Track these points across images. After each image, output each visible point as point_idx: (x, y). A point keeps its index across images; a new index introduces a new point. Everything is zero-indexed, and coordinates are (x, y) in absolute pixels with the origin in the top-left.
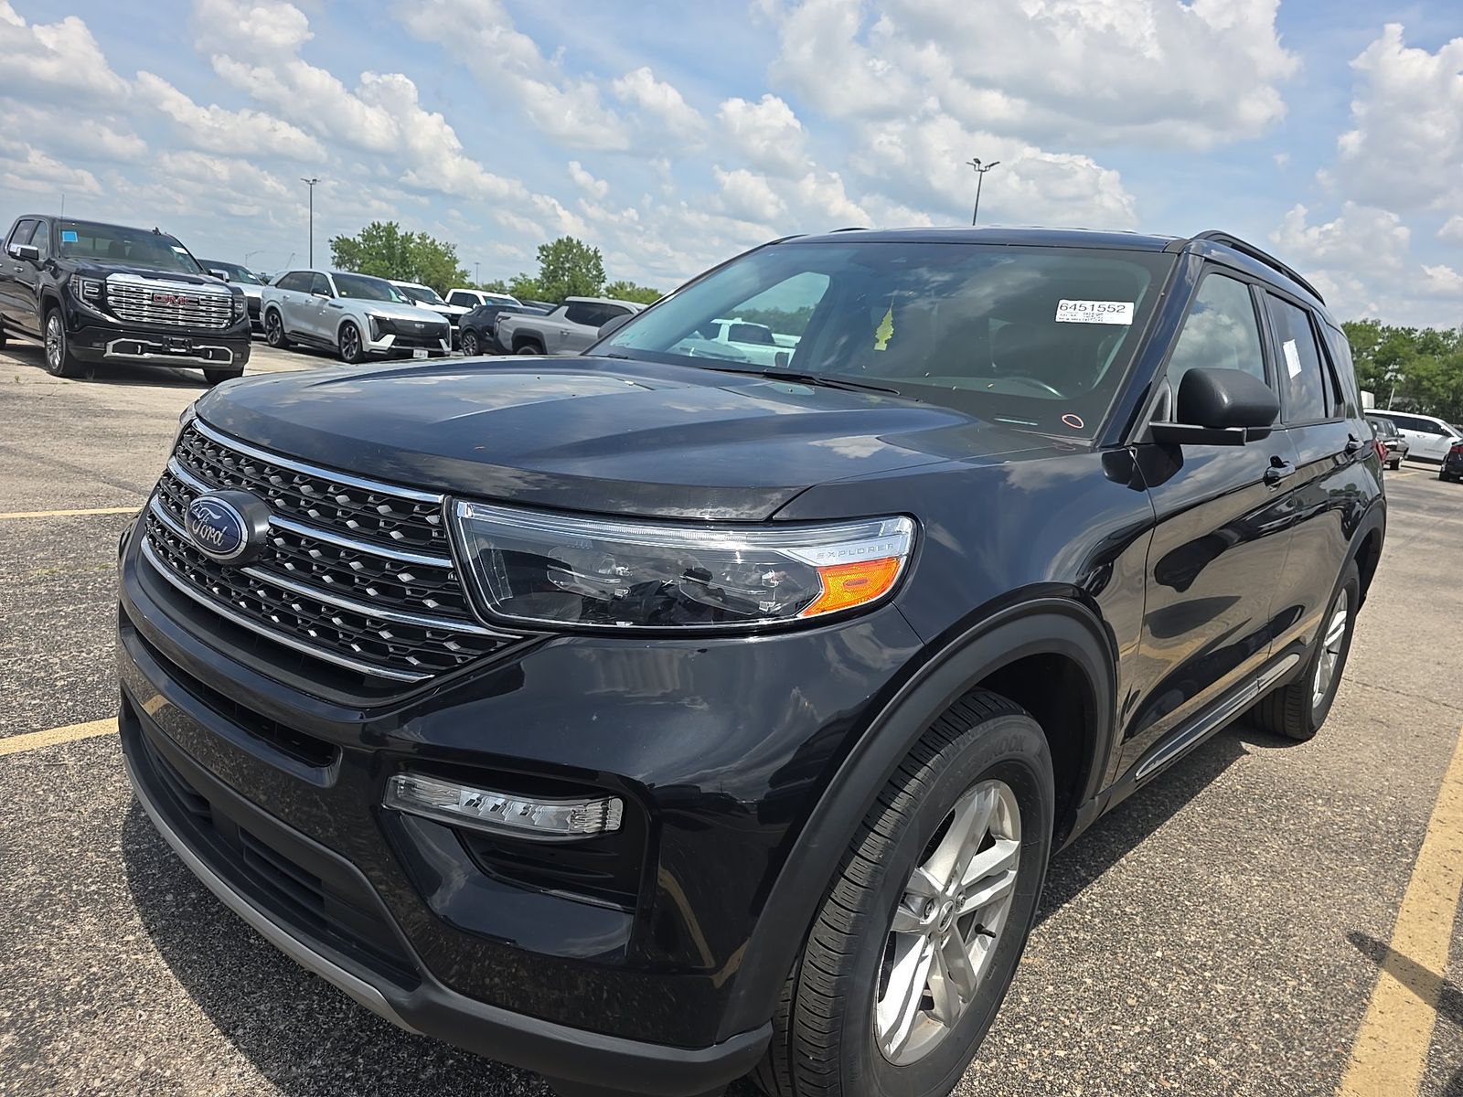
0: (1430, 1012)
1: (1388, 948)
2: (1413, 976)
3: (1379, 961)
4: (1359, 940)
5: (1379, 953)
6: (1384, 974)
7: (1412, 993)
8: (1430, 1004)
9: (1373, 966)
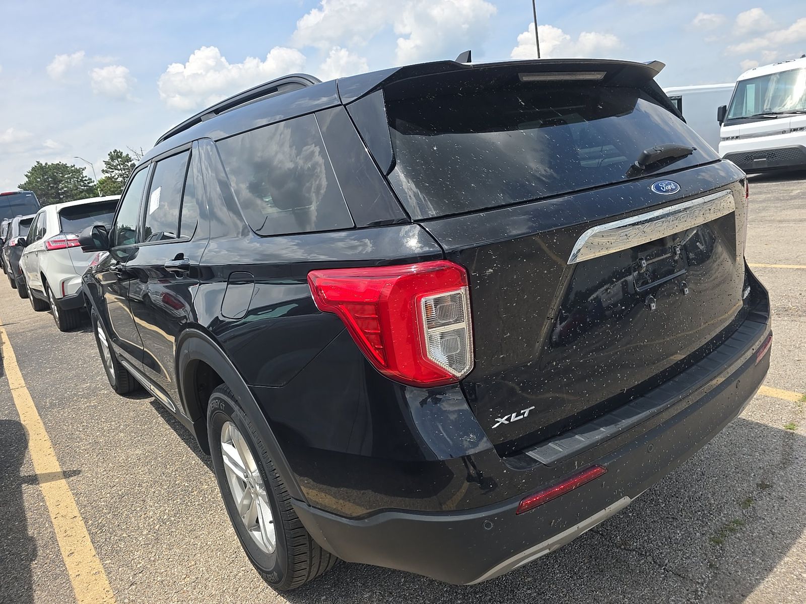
0: (38, 472)
1: (65, 478)
2: (51, 477)
3: (64, 472)
4: (76, 473)
5: (66, 475)
6: (59, 470)
7: (47, 472)
8: (39, 474)
9: (65, 469)
